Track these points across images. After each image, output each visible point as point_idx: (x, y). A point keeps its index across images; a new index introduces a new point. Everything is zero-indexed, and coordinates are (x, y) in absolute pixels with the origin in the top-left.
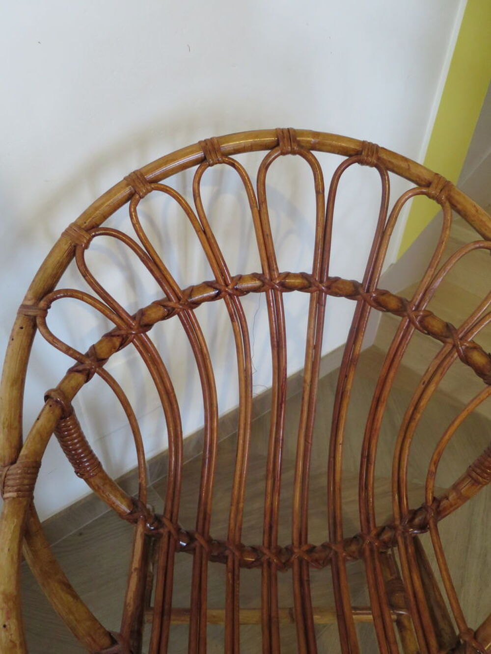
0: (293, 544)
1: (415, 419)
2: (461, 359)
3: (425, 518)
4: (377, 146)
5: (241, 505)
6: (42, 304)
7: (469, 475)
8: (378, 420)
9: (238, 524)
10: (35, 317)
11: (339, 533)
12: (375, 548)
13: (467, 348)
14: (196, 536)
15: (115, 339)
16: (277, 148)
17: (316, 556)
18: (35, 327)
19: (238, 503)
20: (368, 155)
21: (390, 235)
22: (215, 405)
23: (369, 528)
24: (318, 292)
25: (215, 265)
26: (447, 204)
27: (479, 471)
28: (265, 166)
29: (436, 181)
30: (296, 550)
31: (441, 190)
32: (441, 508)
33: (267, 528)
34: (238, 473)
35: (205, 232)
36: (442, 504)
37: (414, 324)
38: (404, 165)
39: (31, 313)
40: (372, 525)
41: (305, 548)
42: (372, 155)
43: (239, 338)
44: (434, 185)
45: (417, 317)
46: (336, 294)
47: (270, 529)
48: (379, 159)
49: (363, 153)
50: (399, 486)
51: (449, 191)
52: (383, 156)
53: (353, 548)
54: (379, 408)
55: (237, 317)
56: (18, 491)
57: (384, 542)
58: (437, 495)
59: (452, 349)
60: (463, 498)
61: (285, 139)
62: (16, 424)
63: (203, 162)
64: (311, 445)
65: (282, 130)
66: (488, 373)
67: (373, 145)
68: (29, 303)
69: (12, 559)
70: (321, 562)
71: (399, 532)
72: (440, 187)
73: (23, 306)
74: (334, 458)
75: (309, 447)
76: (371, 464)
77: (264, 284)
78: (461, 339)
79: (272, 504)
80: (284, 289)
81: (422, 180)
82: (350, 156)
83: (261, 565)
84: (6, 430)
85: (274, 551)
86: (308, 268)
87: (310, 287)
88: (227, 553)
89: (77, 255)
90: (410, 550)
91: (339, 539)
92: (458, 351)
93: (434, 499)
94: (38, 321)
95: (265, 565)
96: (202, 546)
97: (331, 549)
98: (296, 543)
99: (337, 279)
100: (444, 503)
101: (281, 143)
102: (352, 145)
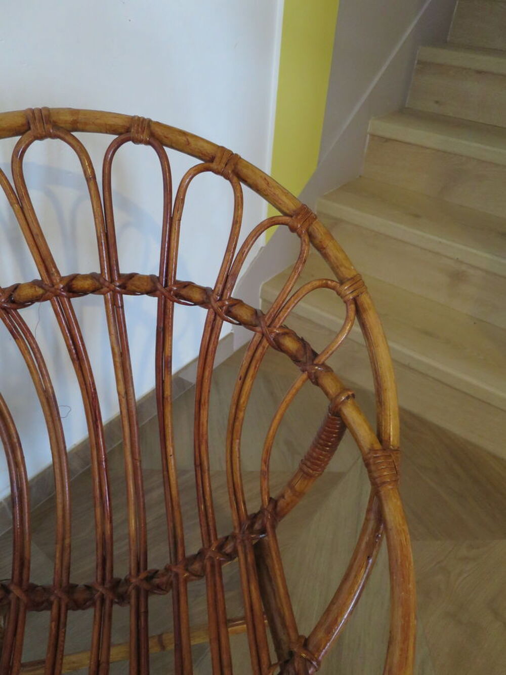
0: (130, 573)
1: (238, 418)
2: (273, 347)
3: (263, 522)
4: (150, 121)
5: (67, 541)
8: (203, 425)
9: (65, 564)
11: (180, 552)
12: (216, 563)
13: (278, 334)
14: (12, 588)
16: (28, 132)
17: (156, 581)
19: (63, 539)
20: (137, 132)
21: (180, 220)
23: (210, 541)
24: (111, 292)
26: (235, 179)
27: (309, 464)
28: (18, 156)
29: (219, 155)
30: (133, 580)
31: (226, 165)
32: (278, 509)
33: (100, 561)
34: (60, 507)
36: (279, 504)
37: (220, 316)
38: (182, 139)
40: (212, 538)
41: (143, 575)
42: (143, 132)
44: (217, 159)
45: (221, 307)
46: (133, 293)
47: (105, 561)
48: (152, 135)
49: (132, 130)
50: (235, 491)
51: (236, 164)
52: (158, 131)
53: (196, 566)
54: (202, 412)
55: (20, 332)
57: (227, 555)
58: (273, 496)
59: (262, 338)
60: (299, 495)
61: (37, 121)
64: (140, 461)
65: (33, 111)
66: (301, 359)
67: (144, 119)
70: (164, 587)
71: (238, 541)
72: (224, 160)
74: (168, 471)
75: (138, 464)
76: (205, 473)
77: (46, 291)
78: (269, 326)
79: (104, 534)
80: (71, 294)
81: (205, 155)
82: (120, 134)
83: (94, 604)
85: (108, 585)
87: (102, 288)
88: (52, 598)
90: (249, 559)
91: (180, 558)
92: (268, 340)
93: (270, 499)
95: (98, 603)
96: (18, 598)
97: (171, 570)
98: (133, 572)
99: (132, 276)
100: (281, 503)
101: (32, 126)
102: (120, 122)
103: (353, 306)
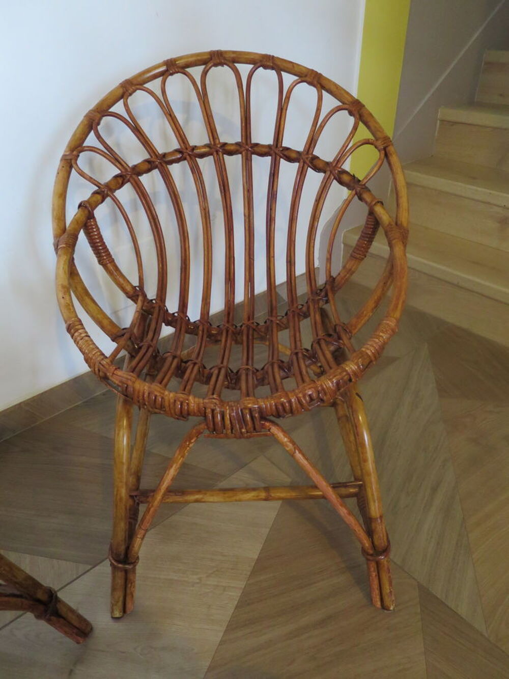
2: (336, 180)
4: (273, 56)
6: (75, 153)
7: (351, 256)
9: (206, 311)
10: (71, 160)
11: (274, 312)
12: (296, 313)
13: (338, 172)
15: (118, 178)
16: (211, 61)
18: (71, 167)
21: (286, 110)
22: (186, 232)
23: (293, 305)
24: (246, 151)
25: (178, 135)
26: (319, 86)
27: (357, 251)
28: (205, 74)
29: (309, 73)
30: (246, 323)
31: (314, 79)
33: (226, 313)
35: (170, 115)
36: (336, 280)
37: (306, 163)
38: (290, 66)
39: (69, 158)
41: (251, 321)
42: (270, 61)
43: (198, 186)
44: (308, 76)
45: (307, 158)
46: (258, 155)
47: (229, 315)
48: (276, 64)
49: (264, 60)
50: (310, 274)
51: (319, 78)
52: (279, 63)
53: (284, 320)
55: (196, 171)
56: (66, 244)
57: (304, 314)
59: (330, 176)
60: (349, 272)
61: (215, 57)
62: (63, 218)
63: (165, 74)
64: (254, 260)
65: (214, 52)
66: (352, 185)
67: (270, 56)
68: (67, 153)
69: (65, 272)
72: (313, 75)
73: (64, 156)
76: (292, 266)
77: (211, 150)
78: (334, 167)
80: (224, 153)
81: (301, 75)
82: (256, 64)
84: (57, 221)
85: (231, 324)
86: (238, 139)
87: (241, 151)
88: (199, 324)
89: (93, 128)
92: (333, 175)
94: (73, 162)
96: (182, 318)
97: (268, 319)
98: (246, 320)
99: (257, 144)
100: (338, 280)
101: (213, 58)
102: (257, 57)
103: (383, 152)
